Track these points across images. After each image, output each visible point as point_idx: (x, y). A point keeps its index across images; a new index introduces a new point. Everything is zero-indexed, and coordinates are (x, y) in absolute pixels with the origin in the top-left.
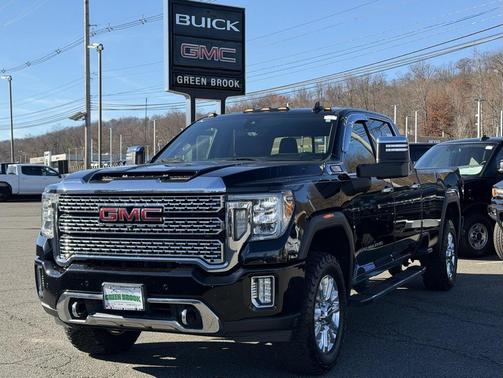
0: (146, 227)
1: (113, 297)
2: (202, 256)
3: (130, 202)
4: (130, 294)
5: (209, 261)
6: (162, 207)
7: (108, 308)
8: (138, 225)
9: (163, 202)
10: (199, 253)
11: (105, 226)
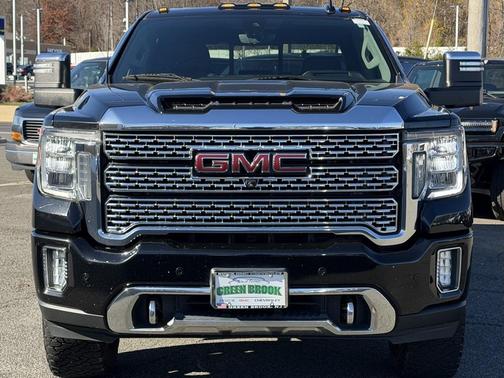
0: (279, 182)
1: (230, 290)
2: (370, 223)
3: (251, 144)
4: (262, 283)
5: (379, 229)
6: (307, 151)
7: (223, 307)
8: (265, 179)
9: (308, 143)
10: (366, 219)
11: (203, 182)
